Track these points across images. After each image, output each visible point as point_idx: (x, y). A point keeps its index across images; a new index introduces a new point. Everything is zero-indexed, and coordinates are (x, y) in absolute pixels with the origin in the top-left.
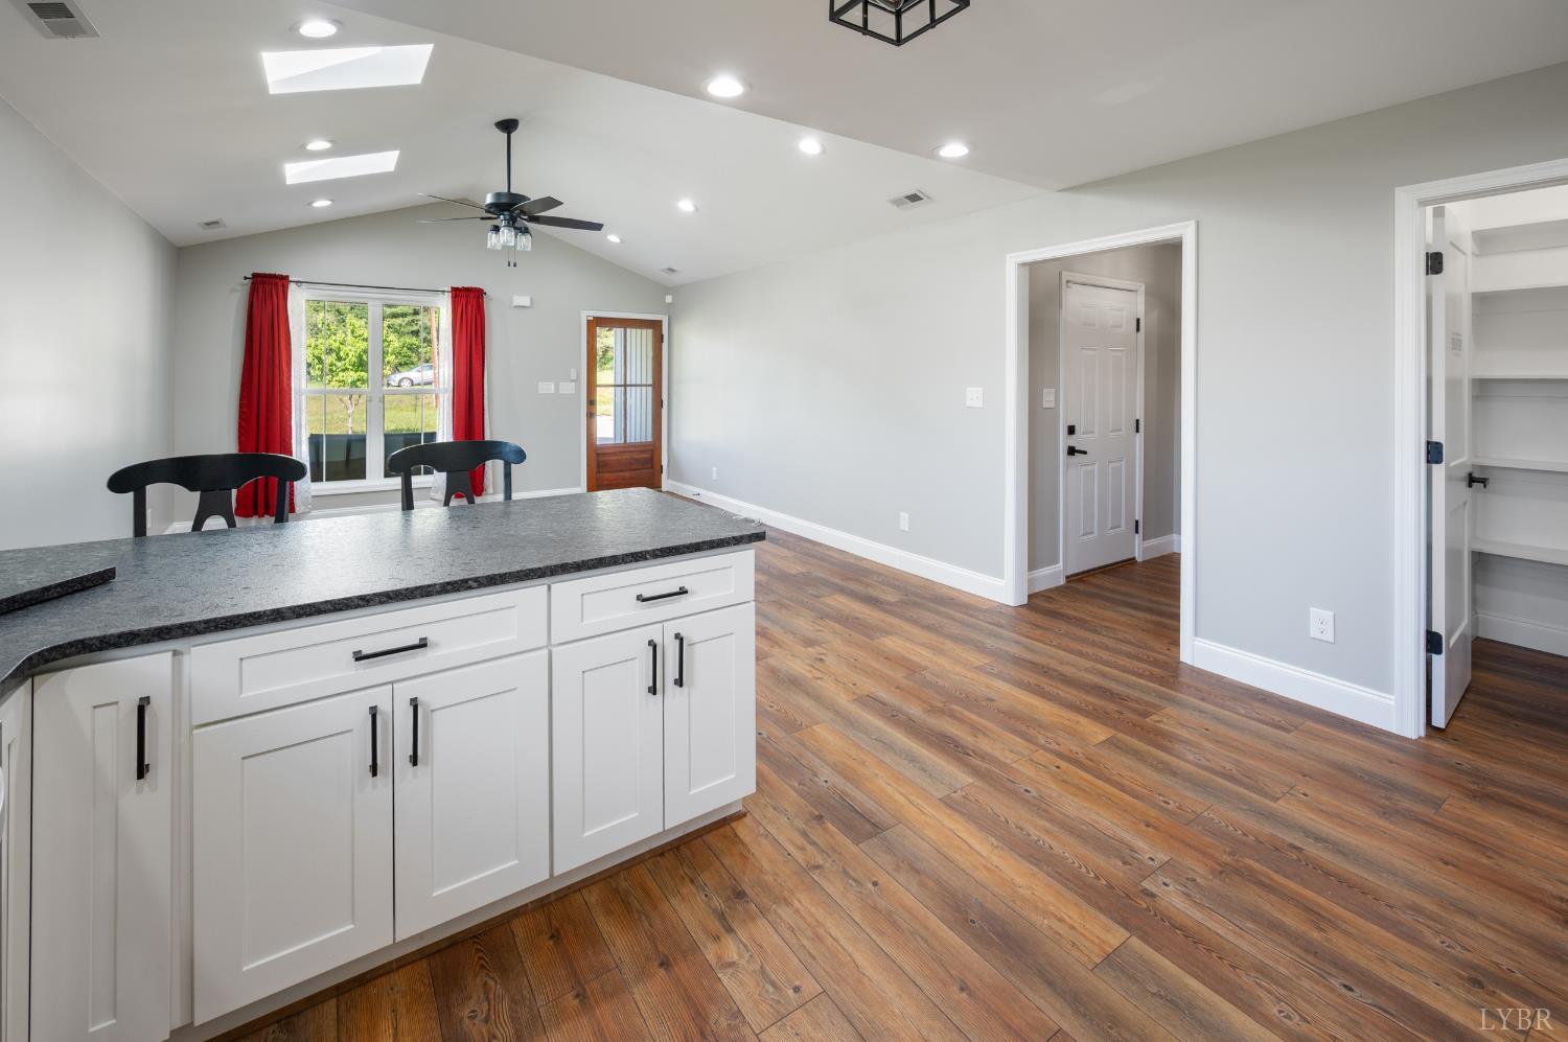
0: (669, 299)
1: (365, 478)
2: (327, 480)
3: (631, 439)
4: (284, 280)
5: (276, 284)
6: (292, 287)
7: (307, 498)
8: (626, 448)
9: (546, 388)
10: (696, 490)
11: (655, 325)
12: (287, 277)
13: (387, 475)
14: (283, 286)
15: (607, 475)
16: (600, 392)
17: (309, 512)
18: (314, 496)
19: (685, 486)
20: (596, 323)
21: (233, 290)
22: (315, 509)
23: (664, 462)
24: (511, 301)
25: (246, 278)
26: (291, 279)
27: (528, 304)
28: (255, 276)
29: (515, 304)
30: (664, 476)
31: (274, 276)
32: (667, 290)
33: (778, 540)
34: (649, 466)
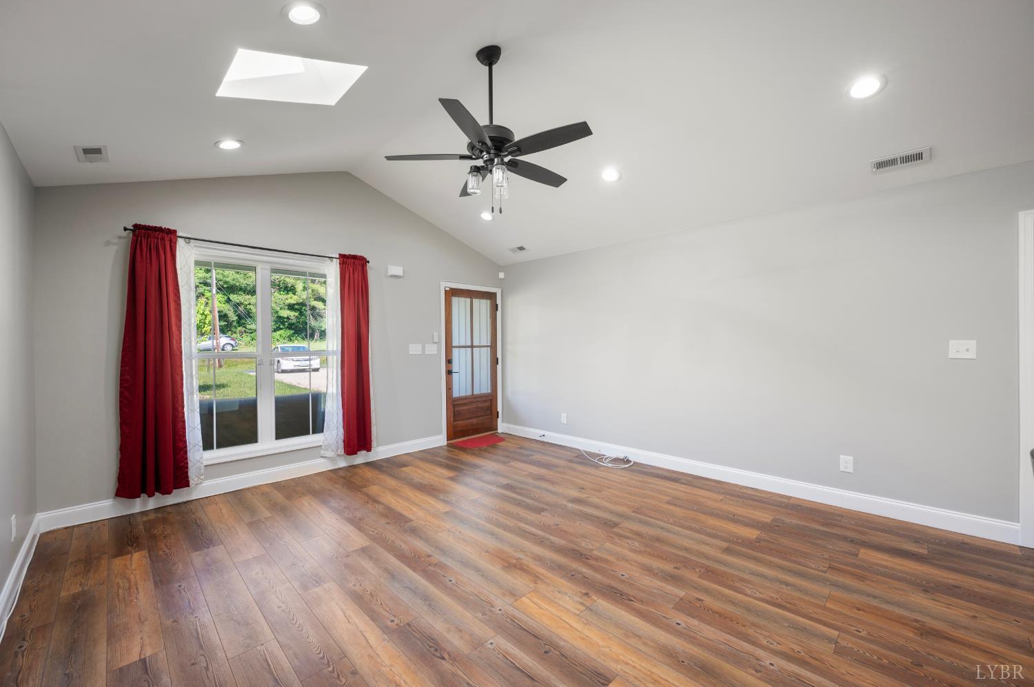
0: (501, 275)
1: (256, 441)
2: (218, 447)
3: (476, 392)
4: (172, 233)
5: (163, 239)
6: (180, 243)
7: (200, 467)
8: (473, 399)
9: (415, 349)
10: (542, 432)
11: (491, 296)
12: (175, 231)
13: (279, 436)
14: (171, 241)
15: (460, 422)
16: (455, 352)
17: (201, 483)
18: (206, 466)
19: (527, 429)
20: (452, 293)
21: (108, 243)
22: (206, 479)
23: (500, 409)
24: (386, 270)
25: (125, 229)
26: (179, 234)
27: (401, 274)
28: (137, 227)
29: (389, 274)
30: (499, 420)
31: (160, 230)
32: (500, 268)
33: (680, 480)
34: (489, 412)
